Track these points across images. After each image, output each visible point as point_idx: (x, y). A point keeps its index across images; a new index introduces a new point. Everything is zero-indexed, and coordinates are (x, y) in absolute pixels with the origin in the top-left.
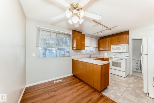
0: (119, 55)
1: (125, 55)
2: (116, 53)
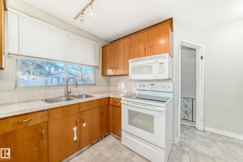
0: (150, 88)
1: (164, 87)
2: (142, 83)
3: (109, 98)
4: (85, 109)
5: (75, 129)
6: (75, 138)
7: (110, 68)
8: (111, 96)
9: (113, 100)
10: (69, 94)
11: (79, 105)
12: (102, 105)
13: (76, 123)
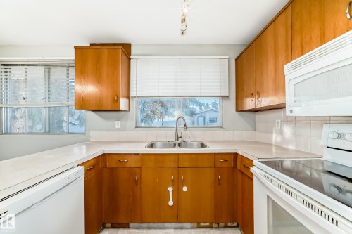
3: (236, 154)
4: (187, 164)
5: (170, 189)
6: (171, 203)
7: (247, 96)
8: (240, 153)
9: (242, 161)
10: (180, 139)
11: (176, 157)
12: (218, 165)
13: (173, 181)
